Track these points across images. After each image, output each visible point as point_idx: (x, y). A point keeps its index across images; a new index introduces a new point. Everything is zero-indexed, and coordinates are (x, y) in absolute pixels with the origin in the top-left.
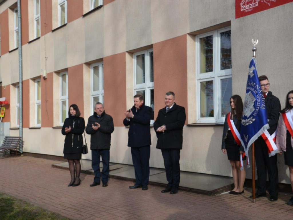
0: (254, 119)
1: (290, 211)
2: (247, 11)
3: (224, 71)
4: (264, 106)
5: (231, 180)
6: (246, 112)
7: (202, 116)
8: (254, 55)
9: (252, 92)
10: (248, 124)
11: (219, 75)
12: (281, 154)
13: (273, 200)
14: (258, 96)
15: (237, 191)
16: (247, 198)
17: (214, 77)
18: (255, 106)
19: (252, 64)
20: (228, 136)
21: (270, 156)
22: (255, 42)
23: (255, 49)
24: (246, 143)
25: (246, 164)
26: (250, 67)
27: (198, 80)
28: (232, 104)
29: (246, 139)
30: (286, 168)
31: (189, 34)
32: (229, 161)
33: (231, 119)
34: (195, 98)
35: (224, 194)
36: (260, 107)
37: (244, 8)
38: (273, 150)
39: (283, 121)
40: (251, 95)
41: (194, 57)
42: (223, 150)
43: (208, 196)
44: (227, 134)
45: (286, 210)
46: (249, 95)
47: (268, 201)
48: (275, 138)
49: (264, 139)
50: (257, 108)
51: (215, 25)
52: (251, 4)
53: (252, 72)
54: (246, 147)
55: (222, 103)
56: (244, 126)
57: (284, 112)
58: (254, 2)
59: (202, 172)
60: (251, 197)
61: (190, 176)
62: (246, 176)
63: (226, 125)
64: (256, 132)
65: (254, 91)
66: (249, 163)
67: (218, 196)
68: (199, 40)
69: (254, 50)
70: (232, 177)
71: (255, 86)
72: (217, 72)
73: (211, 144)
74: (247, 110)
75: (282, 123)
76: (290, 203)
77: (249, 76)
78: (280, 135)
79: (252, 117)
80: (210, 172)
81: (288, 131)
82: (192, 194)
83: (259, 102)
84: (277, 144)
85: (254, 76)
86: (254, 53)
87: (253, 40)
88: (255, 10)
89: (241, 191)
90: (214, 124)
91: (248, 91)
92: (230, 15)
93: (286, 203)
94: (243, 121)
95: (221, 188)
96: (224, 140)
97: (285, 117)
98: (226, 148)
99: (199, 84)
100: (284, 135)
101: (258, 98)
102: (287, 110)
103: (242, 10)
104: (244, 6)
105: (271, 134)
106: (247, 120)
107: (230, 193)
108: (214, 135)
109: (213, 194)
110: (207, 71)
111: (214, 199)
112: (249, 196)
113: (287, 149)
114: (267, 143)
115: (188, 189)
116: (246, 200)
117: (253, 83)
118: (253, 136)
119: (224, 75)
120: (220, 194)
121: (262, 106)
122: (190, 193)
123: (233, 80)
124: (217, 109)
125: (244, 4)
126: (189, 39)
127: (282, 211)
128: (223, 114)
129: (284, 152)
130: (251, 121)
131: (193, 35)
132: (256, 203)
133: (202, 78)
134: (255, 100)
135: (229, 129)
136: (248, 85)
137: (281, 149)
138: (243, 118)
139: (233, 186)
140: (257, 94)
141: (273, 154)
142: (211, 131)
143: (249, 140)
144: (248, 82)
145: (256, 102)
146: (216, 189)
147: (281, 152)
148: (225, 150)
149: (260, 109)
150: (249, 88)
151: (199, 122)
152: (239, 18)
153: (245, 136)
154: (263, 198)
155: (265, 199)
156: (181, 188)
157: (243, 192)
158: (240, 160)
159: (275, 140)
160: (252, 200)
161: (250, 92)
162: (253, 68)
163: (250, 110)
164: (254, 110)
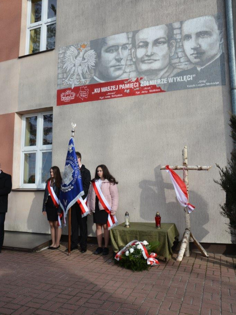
0: (73, 187)
1: (97, 260)
2: (66, 101)
3: (45, 146)
4: (81, 176)
5: (49, 237)
6: (66, 181)
7: (25, 182)
8: (73, 135)
9: (71, 164)
10: (67, 191)
11: (41, 149)
12: (91, 214)
13: (83, 251)
14: (76, 168)
15: (55, 247)
16: (63, 252)
17: (37, 151)
18: (73, 176)
19: (71, 142)
20: (48, 201)
21: (83, 216)
22: (74, 125)
23: (73, 130)
24: (65, 207)
25: (63, 223)
26: (70, 144)
27: (22, 152)
28: (52, 173)
29: (66, 203)
30: (93, 225)
31: (17, 113)
32: (48, 221)
33: (51, 186)
34: (19, 166)
35: (44, 250)
36: (78, 177)
37: (63, 99)
38: (85, 212)
39: (93, 188)
40: (70, 167)
41: (20, 132)
42: (44, 212)
43: (30, 253)
44: (47, 198)
45: (94, 260)
46: (69, 167)
47: (80, 253)
48: (87, 201)
49: (79, 203)
50: (75, 178)
51: (40, 109)
52: (69, 96)
53: (71, 148)
54: (65, 210)
55: (43, 172)
56: (63, 192)
57: (93, 181)
58: (71, 96)
59: (23, 231)
60: (66, 251)
61: (12, 235)
62: (62, 233)
63: (46, 191)
64: (74, 198)
65: (73, 164)
66: (65, 222)
67: (38, 253)
68: (25, 119)
69: (73, 132)
70: (50, 234)
71: (73, 160)
72: (39, 147)
73: (32, 206)
74: (66, 179)
75: (92, 190)
76: (97, 253)
77: (69, 152)
78: (90, 200)
79: (71, 185)
80: (30, 231)
81: (96, 197)
82: (15, 253)
83: (76, 173)
84: (88, 207)
85: (73, 152)
86: (72, 134)
87: (72, 123)
88: (72, 102)
89: (58, 246)
90: (36, 190)
91: (67, 164)
92: (53, 103)
93: (93, 253)
94: (63, 188)
95: (41, 245)
96: (45, 205)
97: (94, 185)
98: (46, 211)
99: (24, 155)
100: (94, 200)
101: (76, 170)
102: (96, 180)
103: (62, 100)
104: (64, 98)
105: (84, 199)
106: (66, 187)
107: (49, 248)
108: (34, 199)
109: (34, 251)
110: (31, 145)
111: (36, 255)
112: (65, 250)
113: (95, 210)
114: (80, 206)
115: (11, 248)
116: (63, 254)
117: (72, 158)
118: (71, 200)
119: (46, 149)
120: (40, 251)
121: (79, 176)
122: (13, 252)
123: (53, 154)
124: (38, 177)
125: (64, 96)
126: (17, 117)
127: (92, 260)
128: (43, 181)
129: (93, 213)
130: (70, 188)
131: (21, 114)
132: (71, 255)
133: (26, 150)
134: (73, 171)
135: (49, 195)
136: (68, 159)
137: (91, 211)
138: (62, 185)
139: (50, 242)
140: (75, 167)
141: (85, 214)
142: (32, 195)
143: (68, 204)
144: (68, 157)
145: (74, 173)
146: (37, 247)
147: (91, 213)
148: (46, 212)
149: (77, 178)
150: (69, 161)
151: (22, 188)
152: (60, 106)
153: (64, 201)
154: (75, 250)
155: (77, 251)
156: (4, 247)
157: (59, 246)
158: (58, 220)
159: (86, 203)
160: (68, 253)
161: (69, 164)
162: (72, 145)
163: (69, 179)
164: (72, 179)
